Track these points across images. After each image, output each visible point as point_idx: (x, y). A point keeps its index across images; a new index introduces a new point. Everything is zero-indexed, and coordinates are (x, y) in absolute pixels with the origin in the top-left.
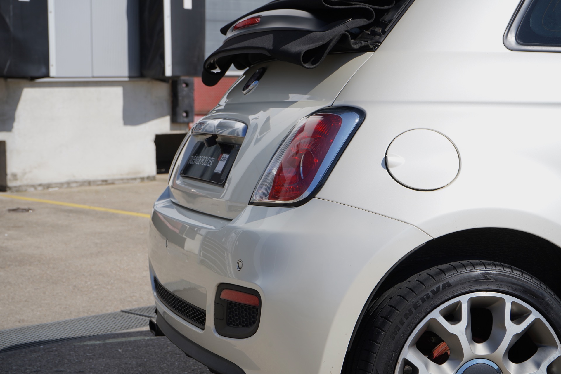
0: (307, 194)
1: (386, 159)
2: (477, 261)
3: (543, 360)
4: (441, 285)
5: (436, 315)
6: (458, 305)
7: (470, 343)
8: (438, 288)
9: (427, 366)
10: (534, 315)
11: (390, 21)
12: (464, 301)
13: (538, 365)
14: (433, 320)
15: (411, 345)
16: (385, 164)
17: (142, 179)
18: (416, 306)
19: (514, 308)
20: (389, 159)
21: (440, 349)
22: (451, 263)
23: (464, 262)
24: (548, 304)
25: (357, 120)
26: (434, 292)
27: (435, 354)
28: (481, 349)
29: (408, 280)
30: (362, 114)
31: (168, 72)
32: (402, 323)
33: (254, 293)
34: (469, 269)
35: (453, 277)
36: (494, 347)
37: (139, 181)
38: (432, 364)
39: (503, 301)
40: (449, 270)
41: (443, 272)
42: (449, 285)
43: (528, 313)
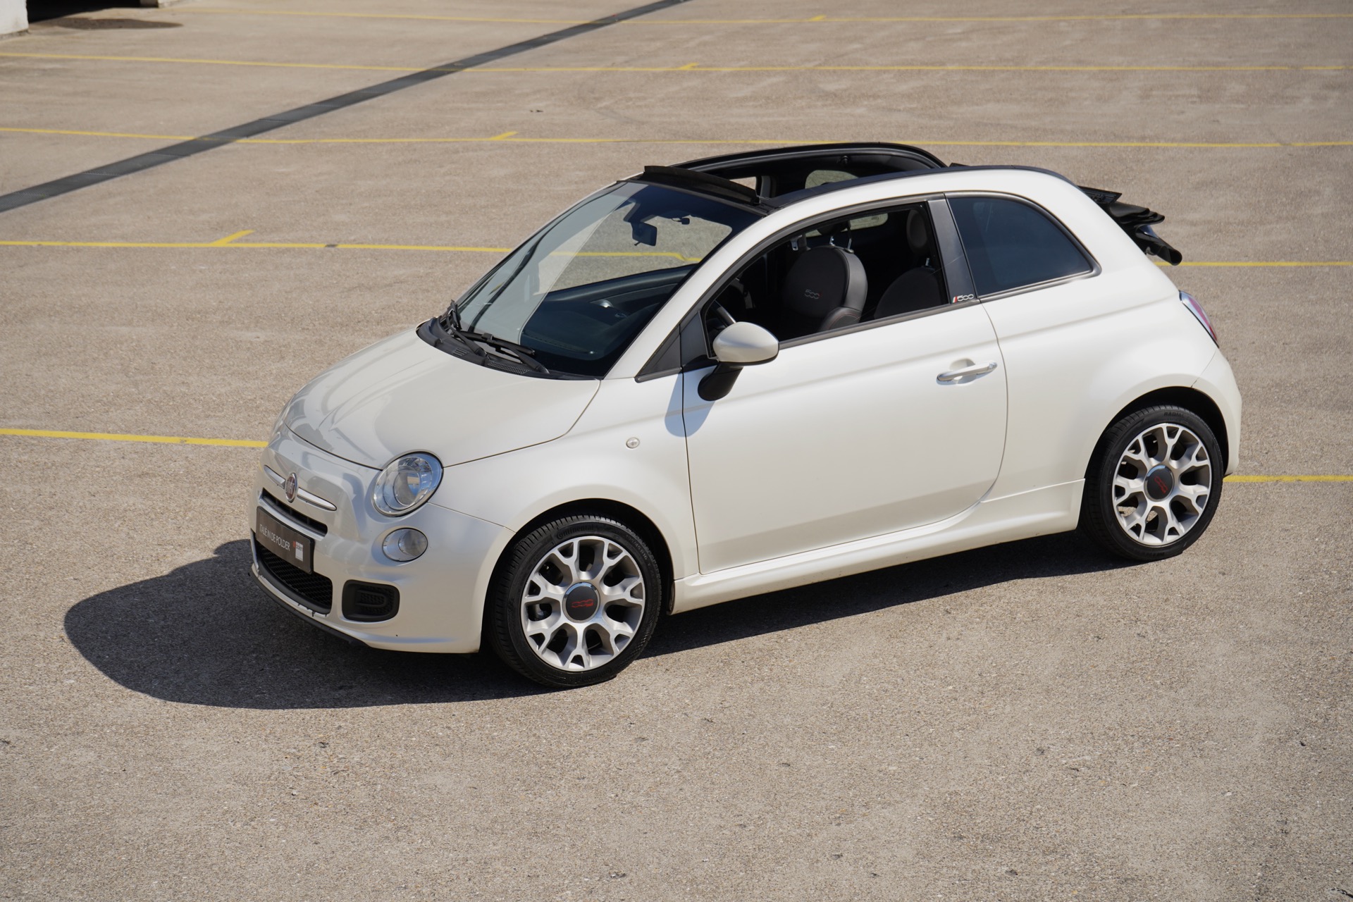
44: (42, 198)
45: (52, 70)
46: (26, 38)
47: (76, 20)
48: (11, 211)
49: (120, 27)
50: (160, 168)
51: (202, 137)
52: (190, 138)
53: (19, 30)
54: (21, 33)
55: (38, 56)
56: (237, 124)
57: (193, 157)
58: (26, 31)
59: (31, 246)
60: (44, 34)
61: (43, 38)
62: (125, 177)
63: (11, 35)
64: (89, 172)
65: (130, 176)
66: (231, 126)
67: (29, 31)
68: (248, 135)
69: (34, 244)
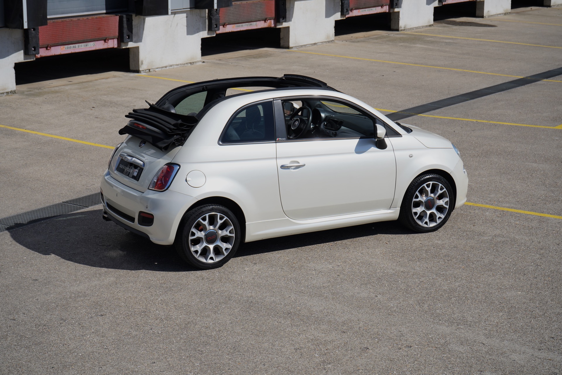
0: (166, 188)
1: (186, 179)
2: (210, 204)
3: (228, 230)
4: (201, 211)
5: (200, 219)
6: (205, 217)
7: (209, 226)
8: (200, 213)
9: (198, 233)
10: (226, 218)
11: (186, 136)
12: (207, 215)
13: (227, 231)
14: (199, 221)
15: (193, 227)
16: (186, 180)
17: (7, 93)
18: (195, 217)
19: (220, 216)
20: (187, 179)
21: (201, 227)
22: (204, 205)
23: (207, 205)
24: (229, 215)
25: (178, 167)
26: (199, 214)
27: (200, 229)
28: (212, 227)
29: (193, 210)
30: (179, 166)
31: (26, 26)
32: (191, 222)
33: (152, 215)
34: (208, 207)
35: (204, 209)
36: (215, 227)
37: (5, 94)
38: (199, 232)
39: (217, 215)
40: (203, 207)
41: (201, 208)
42: (203, 211)
43: (224, 217)
44: (467, 100)
45: (449, 42)
46: (432, 28)
47: (451, 21)
48: (457, 105)
49: (471, 26)
50: (513, 90)
51: (527, 77)
52: (522, 77)
53: (430, 24)
54: (430, 26)
55: (441, 36)
56: (540, 72)
57: (526, 86)
58: (432, 25)
59: (473, 122)
60: (440, 27)
61: (440, 28)
62: (500, 93)
63: (427, 26)
64: (483, 89)
65: (502, 92)
66: (537, 73)
67: (433, 25)
68: (547, 78)
69: (475, 121)
